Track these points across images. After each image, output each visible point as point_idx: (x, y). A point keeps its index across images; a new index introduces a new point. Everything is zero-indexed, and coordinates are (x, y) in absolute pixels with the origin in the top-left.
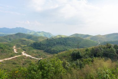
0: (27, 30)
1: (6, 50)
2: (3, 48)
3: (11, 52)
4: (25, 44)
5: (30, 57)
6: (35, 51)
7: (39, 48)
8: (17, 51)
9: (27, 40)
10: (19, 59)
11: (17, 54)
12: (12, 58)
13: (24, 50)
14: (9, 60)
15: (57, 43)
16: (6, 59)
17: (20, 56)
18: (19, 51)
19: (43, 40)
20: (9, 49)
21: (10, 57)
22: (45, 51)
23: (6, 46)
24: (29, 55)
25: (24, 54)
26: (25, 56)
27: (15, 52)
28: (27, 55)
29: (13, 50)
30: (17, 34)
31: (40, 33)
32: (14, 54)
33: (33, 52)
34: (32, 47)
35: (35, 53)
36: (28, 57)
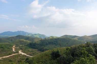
0: (26, 33)
1: (6, 49)
2: (3, 48)
3: (10, 51)
4: (23, 44)
5: (26, 55)
6: (30, 50)
7: (34, 47)
8: (15, 50)
9: (25, 40)
10: (16, 57)
11: (15, 53)
12: (9, 56)
13: (21, 49)
14: (7, 58)
15: (49, 43)
16: (4, 57)
17: (16, 54)
18: (16, 50)
19: (38, 40)
20: (9, 49)
21: (8, 55)
22: (39, 50)
23: (6, 46)
24: (25, 53)
25: (20, 52)
26: (21, 54)
27: (14, 50)
28: (23, 54)
29: (12, 49)
30: (17, 36)
31: (36, 35)
32: (12, 52)
33: (28, 51)
34: (28, 46)
35: (30, 52)
36: (24, 55)
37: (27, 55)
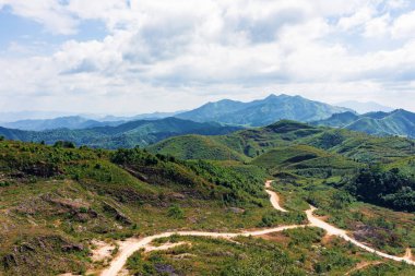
0: (313, 105)
3: (260, 205)
5: (347, 238)
10: (297, 243)
11: (286, 218)
13: (310, 202)
17: (296, 226)
20: (253, 193)
26: (321, 232)
27: (275, 204)
29: (267, 197)
32: (273, 214)
37: (353, 241)
